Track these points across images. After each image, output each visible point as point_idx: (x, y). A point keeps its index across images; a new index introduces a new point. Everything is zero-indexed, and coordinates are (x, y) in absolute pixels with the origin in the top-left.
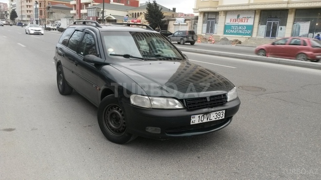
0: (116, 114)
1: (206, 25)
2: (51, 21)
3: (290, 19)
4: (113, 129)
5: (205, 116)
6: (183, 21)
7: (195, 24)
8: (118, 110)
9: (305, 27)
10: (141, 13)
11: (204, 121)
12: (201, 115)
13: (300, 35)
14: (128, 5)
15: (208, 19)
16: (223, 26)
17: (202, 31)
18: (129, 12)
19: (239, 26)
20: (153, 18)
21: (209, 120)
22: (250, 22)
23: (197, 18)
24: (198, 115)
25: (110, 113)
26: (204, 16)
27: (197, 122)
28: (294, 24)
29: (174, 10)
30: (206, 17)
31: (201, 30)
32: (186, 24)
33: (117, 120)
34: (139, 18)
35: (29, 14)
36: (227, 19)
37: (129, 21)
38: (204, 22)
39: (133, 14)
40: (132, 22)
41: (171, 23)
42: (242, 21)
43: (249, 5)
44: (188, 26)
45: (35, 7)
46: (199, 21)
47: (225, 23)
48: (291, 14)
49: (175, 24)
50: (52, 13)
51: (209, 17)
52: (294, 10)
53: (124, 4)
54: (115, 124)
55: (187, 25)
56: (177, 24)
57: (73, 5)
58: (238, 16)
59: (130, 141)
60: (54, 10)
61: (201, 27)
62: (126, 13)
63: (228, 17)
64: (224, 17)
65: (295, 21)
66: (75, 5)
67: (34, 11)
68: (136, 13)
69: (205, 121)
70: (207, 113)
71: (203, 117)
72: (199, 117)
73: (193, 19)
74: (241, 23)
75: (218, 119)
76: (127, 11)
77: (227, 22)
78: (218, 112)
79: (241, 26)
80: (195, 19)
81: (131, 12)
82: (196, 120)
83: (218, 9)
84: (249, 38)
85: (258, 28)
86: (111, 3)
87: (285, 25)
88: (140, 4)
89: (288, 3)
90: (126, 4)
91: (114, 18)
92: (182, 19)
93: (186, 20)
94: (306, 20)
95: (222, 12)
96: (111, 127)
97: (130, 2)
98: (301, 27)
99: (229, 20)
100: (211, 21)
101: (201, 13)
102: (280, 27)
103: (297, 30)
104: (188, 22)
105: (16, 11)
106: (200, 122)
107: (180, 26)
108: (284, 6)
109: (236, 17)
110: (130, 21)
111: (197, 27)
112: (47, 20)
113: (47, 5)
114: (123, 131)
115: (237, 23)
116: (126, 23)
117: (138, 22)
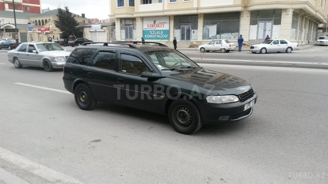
0: (183, 112)
1: (124, 31)
3: (200, 23)
4: (182, 125)
6: (100, 28)
7: (112, 30)
8: (184, 109)
9: (213, 29)
10: (46, 21)
11: (248, 108)
13: (210, 37)
14: (28, 12)
15: (126, 25)
16: (142, 31)
17: (121, 37)
18: (31, 19)
19: (156, 31)
20: (66, 26)
21: (250, 107)
22: (166, 27)
23: (114, 25)
25: (178, 113)
26: (121, 22)
28: (204, 27)
29: (83, 15)
30: (123, 23)
31: (120, 35)
32: (103, 30)
33: (184, 116)
34: (47, 26)
36: (144, 25)
37: (34, 29)
38: (121, 28)
39: (36, 21)
40: (39, 30)
41: (86, 31)
42: (158, 27)
43: (163, 12)
44: (106, 33)
46: (116, 27)
47: (143, 28)
48: (200, 18)
49: (90, 30)
51: (126, 23)
52: (203, 15)
53: (22, 11)
54: (183, 121)
55: (104, 32)
56: (93, 30)
58: (155, 22)
59: (196, 131)
61: (120, 33)
62: (27, 21)
63: (145, 22)
64: (141, 23)
65: (204, 24)
68: (39, 21)
72: (247, 105)
73: (110, 26)
74: (158, 29)
75: (253, 105)
76: (28, 18)
77: (144, 27)
79: (158, 31)
80: (112, 25)
81: (33, 19)
83: (135, 16)
84: (167, 42)
85: (174, 32)
86: (6, 10)
87: (196, 28)
88: (42, 11)
89: (197, 9)
90: (26, 11)
91: (14, 27)
92: (99, 26)
93: (102, 27)
94: (213, 24)
95: (139, 18)
96: (180, 123)
97: (30, 8)
98: (210, 30)
99: (146, 26)
100: (129, 27)
101: (118, 19)
102: (192, 31)
103: (207, 33)
104: (105, 28)
107: (97, 33)
108: (194, 12)
109: (153, 23)
110: (37, 29)
111: (115, 33)
114: (190, 124)
115: (154, 28)
116: (31, 32)
117: (46, 30)
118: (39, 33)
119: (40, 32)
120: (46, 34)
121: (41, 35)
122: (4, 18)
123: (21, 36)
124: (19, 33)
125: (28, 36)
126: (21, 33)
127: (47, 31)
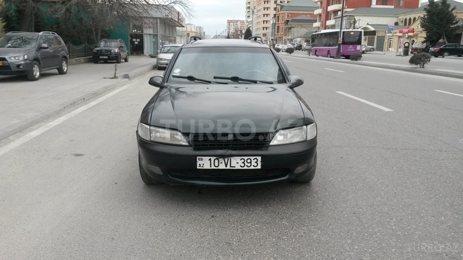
2: (288, 39)
5: (221, 160)
11: (220, 167)
12: (213, 159)
14: (400, 7)
18: (400, 17)
20: (435, 25)
21: (228, 167)
24: (209, 158)
27: (207, 166)
34: (412, 26)
35: (265, 31)
37: (395, 31)
39: (406, 19)
40: (400, 32)
45: (272, 22)
50: (291, 28)
53: (393, 7)
57: (317, 15)
60: (293, 24)
62: (395, 20)
66: (320, 15)
67: (271, 28)
68: (410, 19)
69: (222, 166)
70: (223, 156)
71: (216, 161)
72: (210, 160)
75: (246, 168)
76: (396, 15)
78: (246, 158)
81: (402, 17)
82: (205, 163)
86: (372, 6)
88: (422, 4)
90: (397, 6)
91: (372, 29)
97: (405, 2)
105: (251, 29)
106: (213, 167)
110: (398, 31)
112: (284, 38)
113: (286, 18)
116: (391, 34)
117: (409, 32)
118: (399, 37)
119: (401, 34)
120: (408, 38)
121: (402, 39)
122: (361, 18)
123: (378, 40)
124: (376, 37)
125: (386, 40)
126: (378, 37)
127: (410, 34)
